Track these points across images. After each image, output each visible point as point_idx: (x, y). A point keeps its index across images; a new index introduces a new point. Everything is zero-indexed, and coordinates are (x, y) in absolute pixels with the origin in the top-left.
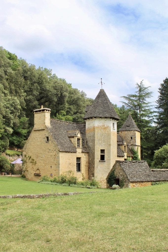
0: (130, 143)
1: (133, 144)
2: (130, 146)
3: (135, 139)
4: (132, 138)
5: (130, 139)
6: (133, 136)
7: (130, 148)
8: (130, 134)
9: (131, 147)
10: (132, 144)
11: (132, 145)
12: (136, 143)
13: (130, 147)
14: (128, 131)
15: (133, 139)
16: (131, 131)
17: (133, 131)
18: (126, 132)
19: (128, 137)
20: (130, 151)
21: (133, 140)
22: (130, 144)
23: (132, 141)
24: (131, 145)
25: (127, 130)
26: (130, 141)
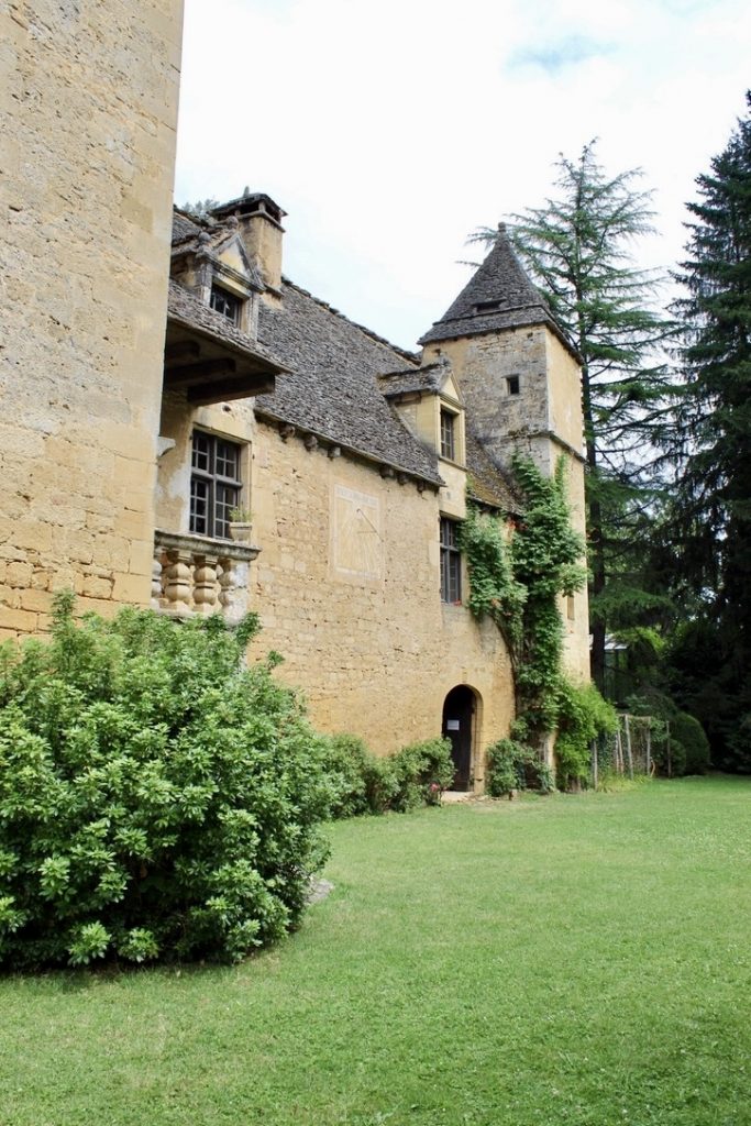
0: (505, 420)
1: (525, 428)
2: (505, 441)
3: (536, 386)
4: (514, 385)
5: (505, 390)
6: (525, 365)
7: (505, 461)
8: (500, 356)
9: (510, 448)
10: (516, 425)
11: (514, 435)
12: (546, 416)
13: (504, 455)
14: (484, 334)
15: (523, 390)
16: (509, 335)
17: (522, 333)
18: (475, 344)
19: (491, 380)
20: (506, 479)
21: (525, 398)
22: (502, 432)
23: (515, 409)
24: (511, 433)
25: (482, 327)
26: (505, 404)
